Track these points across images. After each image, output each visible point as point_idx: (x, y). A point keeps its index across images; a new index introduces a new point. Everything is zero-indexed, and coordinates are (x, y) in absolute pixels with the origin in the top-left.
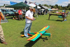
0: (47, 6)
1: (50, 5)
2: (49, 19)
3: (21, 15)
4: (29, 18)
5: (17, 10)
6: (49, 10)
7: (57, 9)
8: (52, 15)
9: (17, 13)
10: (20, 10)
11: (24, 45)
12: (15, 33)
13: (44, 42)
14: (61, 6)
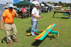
0: (51, 3)
1: (54, 2)
2: (54, 17)
3: (25, 13)
4: (35, 16)
5: (20, 8)
6: (52, 7)
7: (61, 6)
8: (57, 12)
9: (20, 11)
10: (24, 8)
11: (31, 44)
12: (20, 31)
13: (51, 40)
14: (64, 3)
